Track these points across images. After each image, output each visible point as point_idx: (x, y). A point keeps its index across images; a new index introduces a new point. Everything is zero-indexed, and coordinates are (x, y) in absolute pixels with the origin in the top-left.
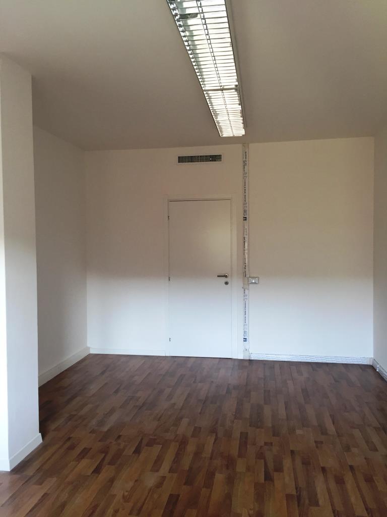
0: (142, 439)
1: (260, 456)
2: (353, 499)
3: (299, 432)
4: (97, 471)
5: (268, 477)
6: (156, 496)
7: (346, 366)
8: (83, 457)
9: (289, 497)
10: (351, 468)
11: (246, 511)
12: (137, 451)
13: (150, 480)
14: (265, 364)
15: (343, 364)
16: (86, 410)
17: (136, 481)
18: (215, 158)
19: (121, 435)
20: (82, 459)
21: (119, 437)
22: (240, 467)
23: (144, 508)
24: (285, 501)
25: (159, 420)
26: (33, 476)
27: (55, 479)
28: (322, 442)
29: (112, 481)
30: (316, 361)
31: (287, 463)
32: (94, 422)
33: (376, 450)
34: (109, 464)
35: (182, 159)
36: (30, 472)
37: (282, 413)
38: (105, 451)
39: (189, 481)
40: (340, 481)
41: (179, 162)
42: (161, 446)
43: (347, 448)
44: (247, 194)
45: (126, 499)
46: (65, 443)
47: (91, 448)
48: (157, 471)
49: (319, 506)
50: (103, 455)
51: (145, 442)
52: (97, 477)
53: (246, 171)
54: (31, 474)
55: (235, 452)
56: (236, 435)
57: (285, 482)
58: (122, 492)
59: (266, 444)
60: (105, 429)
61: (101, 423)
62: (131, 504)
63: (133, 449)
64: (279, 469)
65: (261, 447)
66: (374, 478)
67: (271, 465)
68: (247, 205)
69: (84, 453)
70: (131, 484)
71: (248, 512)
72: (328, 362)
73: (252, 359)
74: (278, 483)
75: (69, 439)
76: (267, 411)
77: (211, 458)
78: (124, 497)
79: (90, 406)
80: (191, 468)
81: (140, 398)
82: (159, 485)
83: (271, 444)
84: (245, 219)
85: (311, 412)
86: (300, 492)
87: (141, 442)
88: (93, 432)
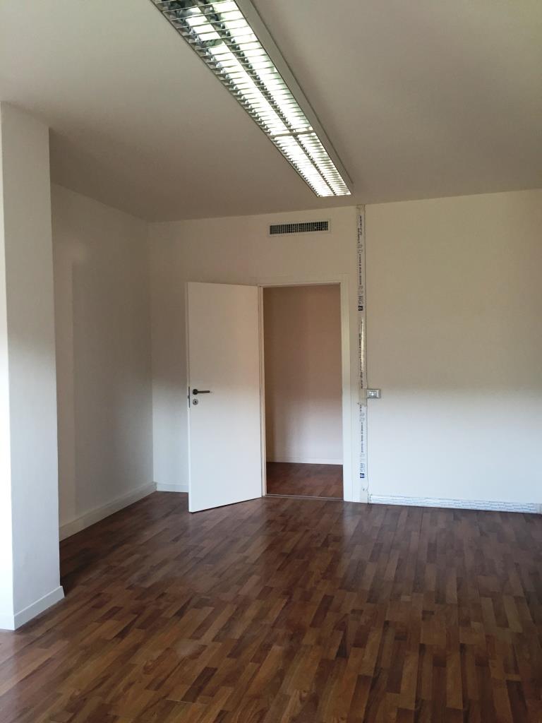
0: (191, 598)
1: (341, 626)
2: (450, 686)
3: (405, 598)
4: (122, 635)
5: (343, 653)
6: (186, 669)
7: (505, 515)
8: (110, 617)
9: (362, 679)
10: (463, 648)
11: (298, 692)
12: (180, 614)
13: (186, 649)
14: (388, 510)
15: (500, 512)
16: (130, 561)
17: (168, 649)
18: (321, 226)
19: (166, 594)
20: (107, 619)
21: (163, 595)
22: (309, 639)
23: (168, 682)
24: (355, 684)
25: (220, 576)
26: (41, 637)
27: (67, 642)
28: (433, 613)
29: (136, 648)
30: (463, 508)
31: (374, 637)
32: (136, 576)
33: (506, 625)
34: (139, 628)
35: (274, 230)
36: (38, 633)
37: (391, 572)
38: (138, 612)
39: (235, 653)
40: (440, 663)
41: (271, 233)
42: (212, 608)
43: (466, 622)
44: (363, 275)
45: (147, 670)
46: (92, 600)
47: (122, 608)
48: (198, 638)
49: (399, 693)
50: (136, 616)
51: (194, 602)
52: (120, 642)
53: (361, 243)
54: (40, 635)
55: (308, 619)
56: (318, 598)
57: (364, 660)
58: (145, 662)
59: (353, 611)
60: (148, 584)
61: (144, 578)
62: (151, 677)
63: (175, 611)
64: (360, 643)
65: (346, 615)
66: (490, 661)
67: (351, 638)
68: (363, 289)
69: (111, 614)
70: (159, 653)
71: (301, 694)
72: (479, 509)
73: (372, 502)
74: (353, 661)
75: (99, 595)
76: (370, 571)
77: (273, 627)
78: (145, 668)
79: (137, 556)
80: (242, 637)
81: (203, 548)
82: (195, 656)
83: (362, 611)
84: (361, 308)
85: (430, 574)
86: (379, 675)
87: (188, 603)
88: (130, 588)
